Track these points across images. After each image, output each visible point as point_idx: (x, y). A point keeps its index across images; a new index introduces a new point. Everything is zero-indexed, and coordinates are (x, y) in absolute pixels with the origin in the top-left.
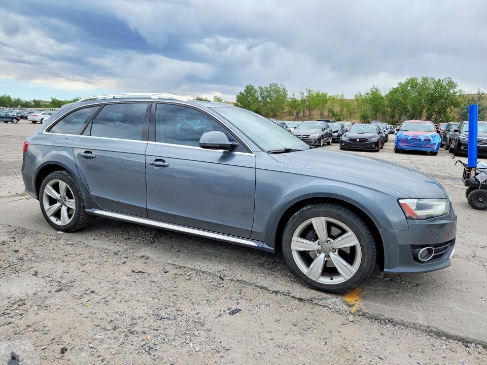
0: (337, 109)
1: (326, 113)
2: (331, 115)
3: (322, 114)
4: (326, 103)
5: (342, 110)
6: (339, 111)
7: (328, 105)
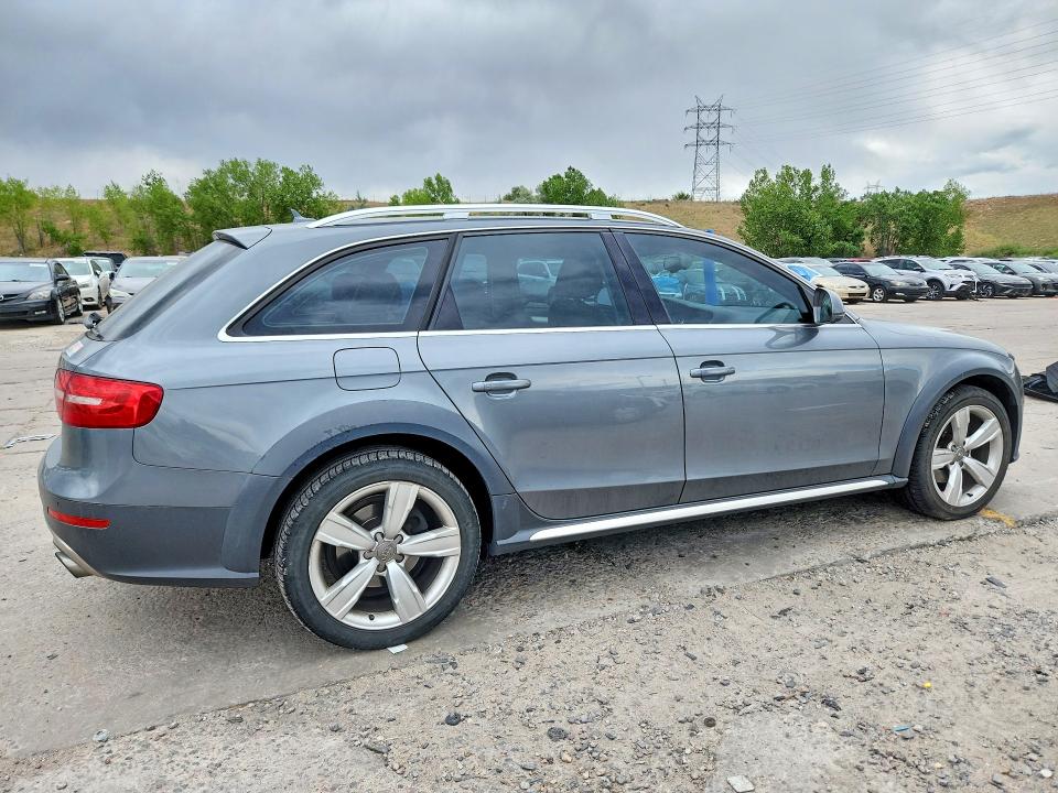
0: (63, 225)
1: (32, 233)
2: (47, 239)
3: (21, 237)
4: (28, 207)
5: (76, 225)
6: (70, 229)
7: (34, 213)
